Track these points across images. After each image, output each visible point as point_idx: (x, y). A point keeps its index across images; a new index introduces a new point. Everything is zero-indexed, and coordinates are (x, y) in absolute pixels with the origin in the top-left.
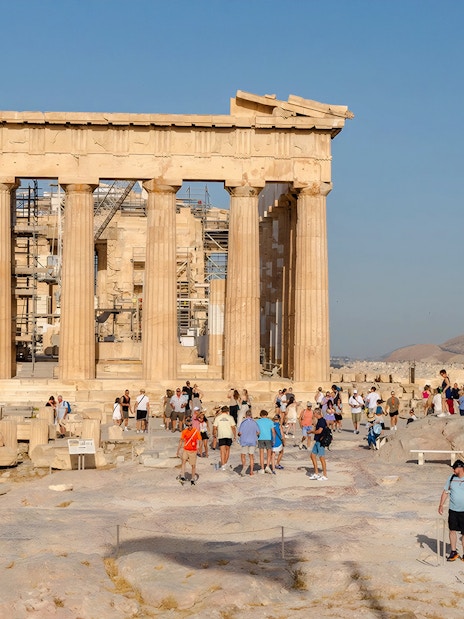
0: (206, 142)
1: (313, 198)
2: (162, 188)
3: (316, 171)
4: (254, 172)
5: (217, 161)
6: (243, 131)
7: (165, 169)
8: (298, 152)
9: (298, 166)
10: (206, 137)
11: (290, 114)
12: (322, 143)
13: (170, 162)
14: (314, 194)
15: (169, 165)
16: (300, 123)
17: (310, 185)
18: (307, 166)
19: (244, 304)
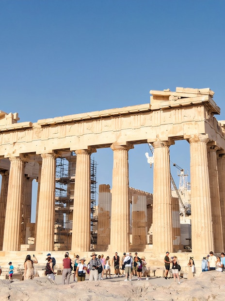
0: (138, 120)
1: (196, 144)
2: (117, 147)
3: (196, 128)
4: (163, 133)
5: (143, 130)
6: (156, 112)
7: (118, 137)
8: (186, 119)
9: (186, 126)
10: (138, 118)
11: (177, 98)
12: (199, 112)
13: (120, 133)
14: (196, 141)
15: (120, 135)
16: (184, 102)
17: (193, 136)
18: (191, 126)
19: (159, 207)
